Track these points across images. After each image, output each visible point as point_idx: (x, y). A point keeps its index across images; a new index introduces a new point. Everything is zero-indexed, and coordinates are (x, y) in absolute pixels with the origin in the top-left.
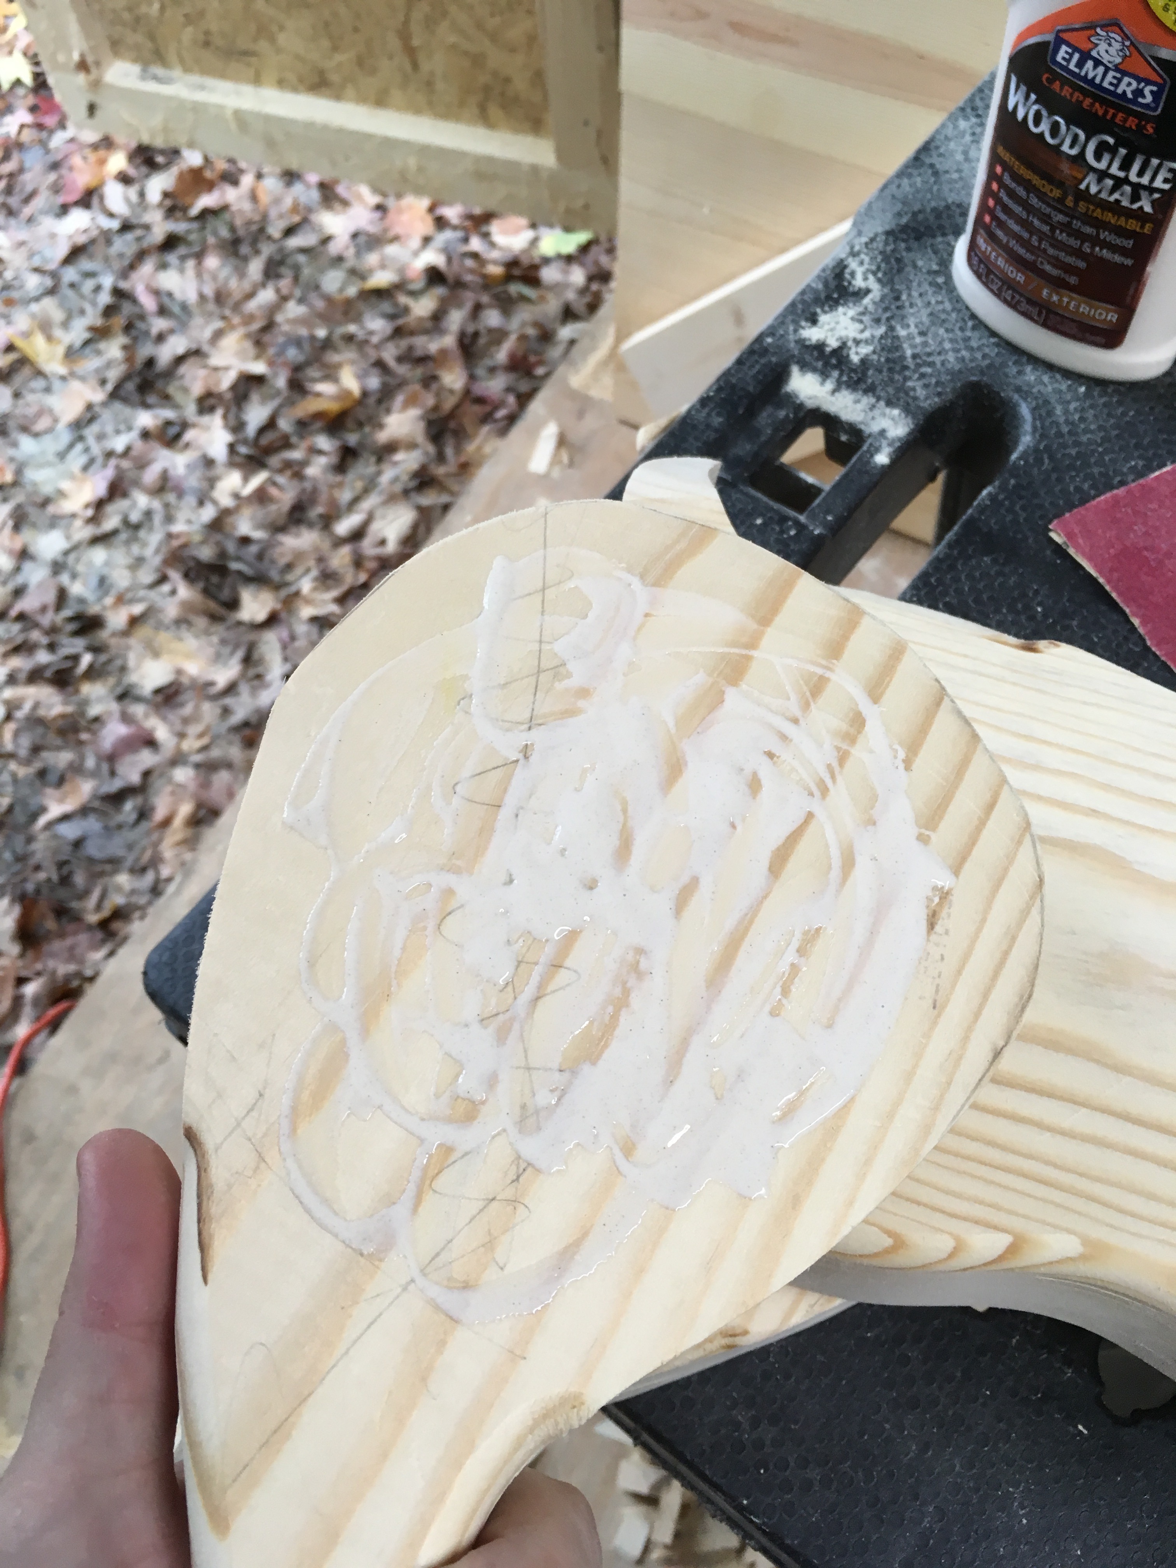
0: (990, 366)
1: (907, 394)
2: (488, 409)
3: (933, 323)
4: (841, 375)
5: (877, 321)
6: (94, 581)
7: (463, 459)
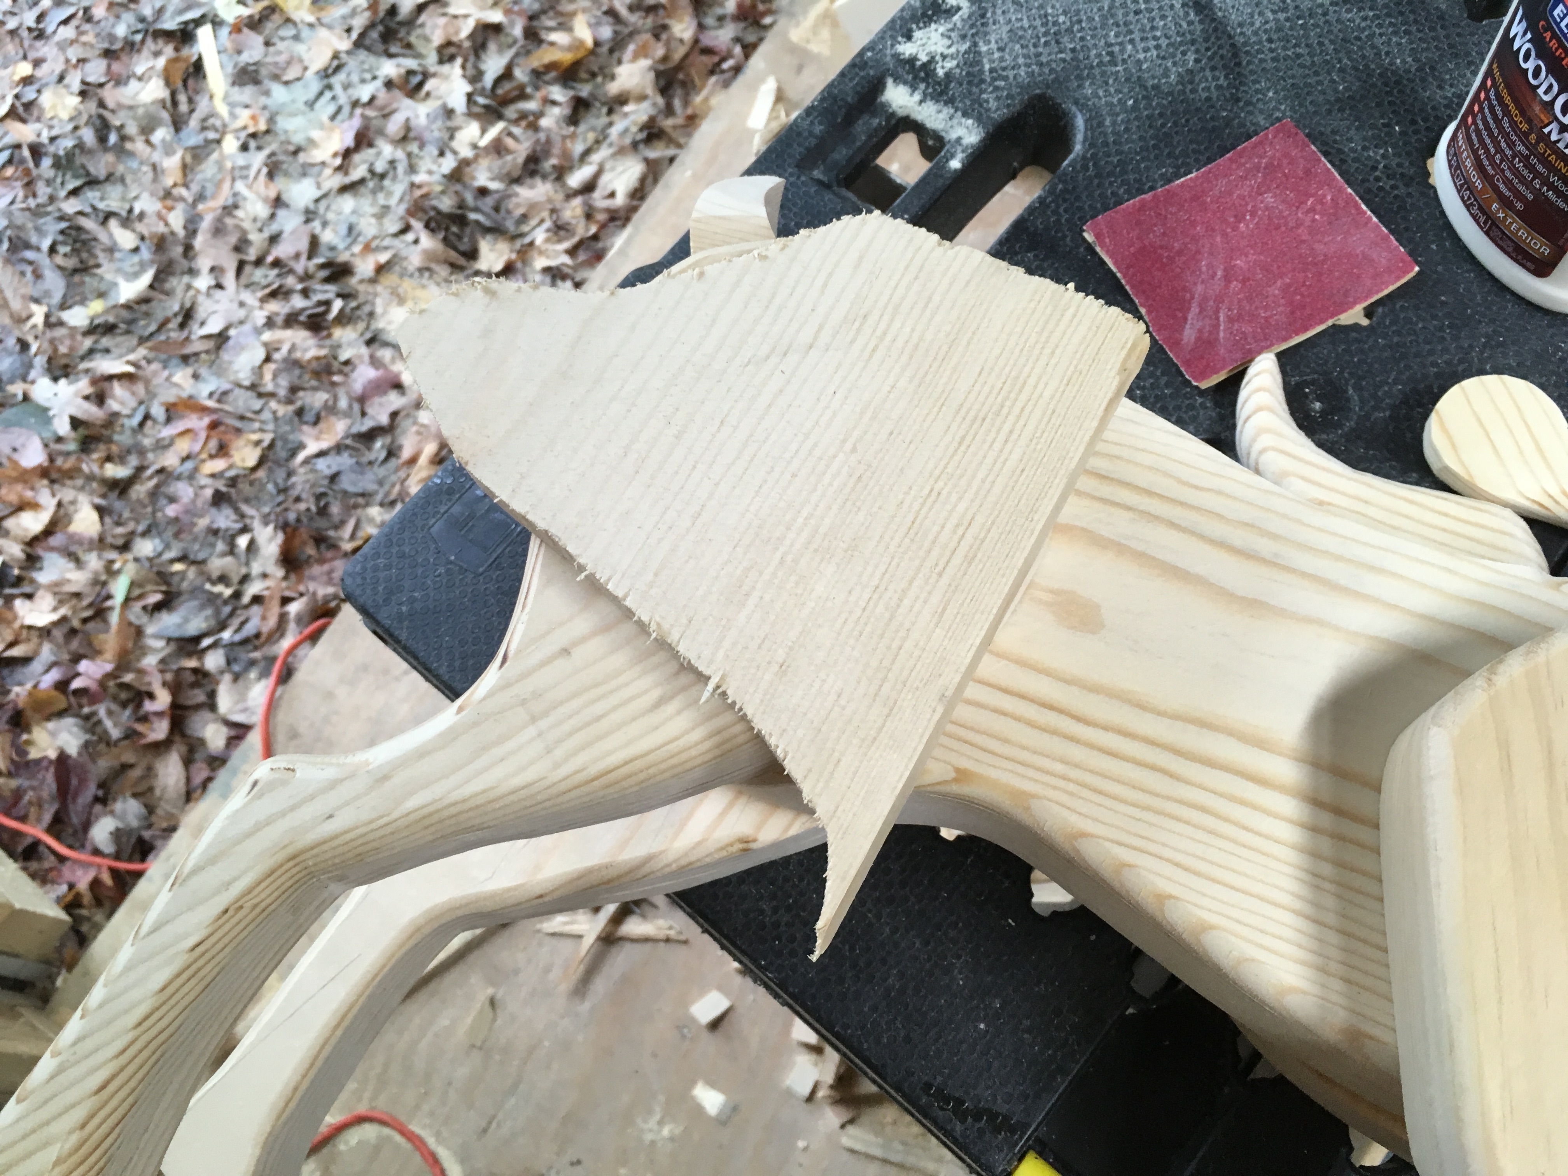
0: (1055, 80)
1: (981, 105)
2: (716, 59)
3: (1011, 40)
4: (927, 88)
5: (963, 37)
6: (343, 230)
7: (689, 111)
